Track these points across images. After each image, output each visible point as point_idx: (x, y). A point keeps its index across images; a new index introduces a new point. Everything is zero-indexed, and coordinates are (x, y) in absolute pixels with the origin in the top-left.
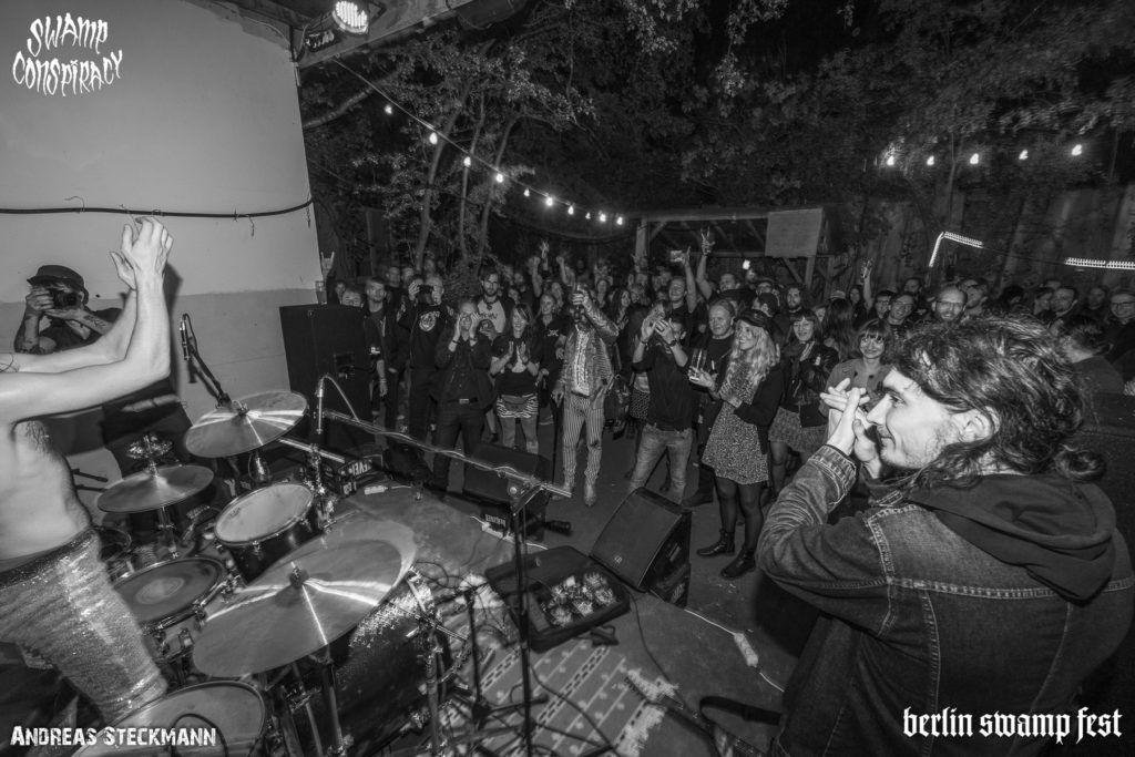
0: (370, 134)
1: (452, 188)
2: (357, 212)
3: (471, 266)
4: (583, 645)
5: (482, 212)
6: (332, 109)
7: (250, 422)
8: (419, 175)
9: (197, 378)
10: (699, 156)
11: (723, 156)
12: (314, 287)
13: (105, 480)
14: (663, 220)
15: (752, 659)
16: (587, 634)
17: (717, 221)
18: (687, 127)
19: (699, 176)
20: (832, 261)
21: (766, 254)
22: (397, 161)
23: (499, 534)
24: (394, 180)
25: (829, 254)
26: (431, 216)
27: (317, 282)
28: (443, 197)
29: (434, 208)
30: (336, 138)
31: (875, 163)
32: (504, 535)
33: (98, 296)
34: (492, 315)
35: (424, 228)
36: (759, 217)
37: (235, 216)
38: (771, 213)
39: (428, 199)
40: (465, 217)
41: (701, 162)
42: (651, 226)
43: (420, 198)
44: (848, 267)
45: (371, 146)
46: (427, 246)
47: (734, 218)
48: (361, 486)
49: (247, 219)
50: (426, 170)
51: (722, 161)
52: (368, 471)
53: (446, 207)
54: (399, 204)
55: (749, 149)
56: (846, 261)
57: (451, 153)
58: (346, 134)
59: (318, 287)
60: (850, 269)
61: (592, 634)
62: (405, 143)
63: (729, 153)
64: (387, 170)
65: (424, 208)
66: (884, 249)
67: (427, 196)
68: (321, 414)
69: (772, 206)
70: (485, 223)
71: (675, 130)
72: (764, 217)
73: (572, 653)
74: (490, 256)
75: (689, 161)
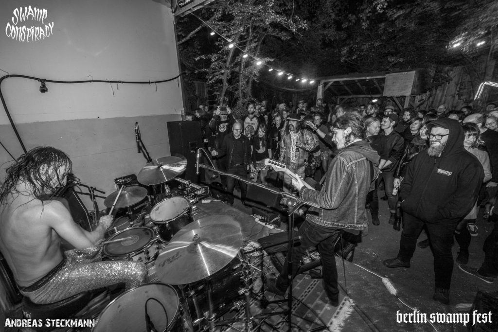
0: (199, 48)
1: (237, 69)
2: (193, 83)
3: (244, 103)
4: (307, 278)
5: (249, 79)
6: (184, 37)
7: (162, 170)
8: (221, 64)
9: (141, 151)
10: (350, 49)
11: (363, 48)
12: (180, 113)
13: (104, 193)
14: (332, 81)
15: (393, 291)
16: (308, 272)
17: (358, 80)
18: (344, 35)
19: (350, 58)
20: (418, 98)
21: (383, 95)
22: (214, 57)
23: (264, 224)
24: (212, 66)
25: (417, 94)
26: (227, 82)
27: (182, 111)
28: (232, 73)
29: (228, 78)
30: (185, 50)
31: (446, 47)
32: (266, 224)
33: (98, 117)
34: (252, 124)
35: (224, 87)
36: (381, 77)
37: (149, 83)
38: (387, 75)
39: (226, 74)
40: (242, 82)
41: (351, 52)
42: (325, 84)
43: (222, 74)
44: (425, 101)
45: (199, 53)
46: (225, 95)
47: (368, 78)
48: (200, 200)
49: (154, 84)
50: (225, 61)
51: (362, 51)
52: (203, 193)
53: (234, 78)
54: (214, 77)
55: (377, 44)
56: (424, 98)
57: (237, 52)
58: (190, 48)
59: (182, 113)
60: (426, 102)
61: (310, 272)
62: (217, 49)
63: (366, 47)
64: (208, 62)
65: (224, 78)
66: (445, 92)
67: (226, 72)
68: (198, 165)
69: (387, 71)
70: (250, 85)
71: (337, 38)
72: (383, 77)
73: (301, 281)
74: (253, 99)
75: (345, 52)
